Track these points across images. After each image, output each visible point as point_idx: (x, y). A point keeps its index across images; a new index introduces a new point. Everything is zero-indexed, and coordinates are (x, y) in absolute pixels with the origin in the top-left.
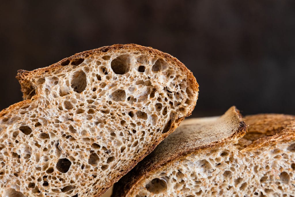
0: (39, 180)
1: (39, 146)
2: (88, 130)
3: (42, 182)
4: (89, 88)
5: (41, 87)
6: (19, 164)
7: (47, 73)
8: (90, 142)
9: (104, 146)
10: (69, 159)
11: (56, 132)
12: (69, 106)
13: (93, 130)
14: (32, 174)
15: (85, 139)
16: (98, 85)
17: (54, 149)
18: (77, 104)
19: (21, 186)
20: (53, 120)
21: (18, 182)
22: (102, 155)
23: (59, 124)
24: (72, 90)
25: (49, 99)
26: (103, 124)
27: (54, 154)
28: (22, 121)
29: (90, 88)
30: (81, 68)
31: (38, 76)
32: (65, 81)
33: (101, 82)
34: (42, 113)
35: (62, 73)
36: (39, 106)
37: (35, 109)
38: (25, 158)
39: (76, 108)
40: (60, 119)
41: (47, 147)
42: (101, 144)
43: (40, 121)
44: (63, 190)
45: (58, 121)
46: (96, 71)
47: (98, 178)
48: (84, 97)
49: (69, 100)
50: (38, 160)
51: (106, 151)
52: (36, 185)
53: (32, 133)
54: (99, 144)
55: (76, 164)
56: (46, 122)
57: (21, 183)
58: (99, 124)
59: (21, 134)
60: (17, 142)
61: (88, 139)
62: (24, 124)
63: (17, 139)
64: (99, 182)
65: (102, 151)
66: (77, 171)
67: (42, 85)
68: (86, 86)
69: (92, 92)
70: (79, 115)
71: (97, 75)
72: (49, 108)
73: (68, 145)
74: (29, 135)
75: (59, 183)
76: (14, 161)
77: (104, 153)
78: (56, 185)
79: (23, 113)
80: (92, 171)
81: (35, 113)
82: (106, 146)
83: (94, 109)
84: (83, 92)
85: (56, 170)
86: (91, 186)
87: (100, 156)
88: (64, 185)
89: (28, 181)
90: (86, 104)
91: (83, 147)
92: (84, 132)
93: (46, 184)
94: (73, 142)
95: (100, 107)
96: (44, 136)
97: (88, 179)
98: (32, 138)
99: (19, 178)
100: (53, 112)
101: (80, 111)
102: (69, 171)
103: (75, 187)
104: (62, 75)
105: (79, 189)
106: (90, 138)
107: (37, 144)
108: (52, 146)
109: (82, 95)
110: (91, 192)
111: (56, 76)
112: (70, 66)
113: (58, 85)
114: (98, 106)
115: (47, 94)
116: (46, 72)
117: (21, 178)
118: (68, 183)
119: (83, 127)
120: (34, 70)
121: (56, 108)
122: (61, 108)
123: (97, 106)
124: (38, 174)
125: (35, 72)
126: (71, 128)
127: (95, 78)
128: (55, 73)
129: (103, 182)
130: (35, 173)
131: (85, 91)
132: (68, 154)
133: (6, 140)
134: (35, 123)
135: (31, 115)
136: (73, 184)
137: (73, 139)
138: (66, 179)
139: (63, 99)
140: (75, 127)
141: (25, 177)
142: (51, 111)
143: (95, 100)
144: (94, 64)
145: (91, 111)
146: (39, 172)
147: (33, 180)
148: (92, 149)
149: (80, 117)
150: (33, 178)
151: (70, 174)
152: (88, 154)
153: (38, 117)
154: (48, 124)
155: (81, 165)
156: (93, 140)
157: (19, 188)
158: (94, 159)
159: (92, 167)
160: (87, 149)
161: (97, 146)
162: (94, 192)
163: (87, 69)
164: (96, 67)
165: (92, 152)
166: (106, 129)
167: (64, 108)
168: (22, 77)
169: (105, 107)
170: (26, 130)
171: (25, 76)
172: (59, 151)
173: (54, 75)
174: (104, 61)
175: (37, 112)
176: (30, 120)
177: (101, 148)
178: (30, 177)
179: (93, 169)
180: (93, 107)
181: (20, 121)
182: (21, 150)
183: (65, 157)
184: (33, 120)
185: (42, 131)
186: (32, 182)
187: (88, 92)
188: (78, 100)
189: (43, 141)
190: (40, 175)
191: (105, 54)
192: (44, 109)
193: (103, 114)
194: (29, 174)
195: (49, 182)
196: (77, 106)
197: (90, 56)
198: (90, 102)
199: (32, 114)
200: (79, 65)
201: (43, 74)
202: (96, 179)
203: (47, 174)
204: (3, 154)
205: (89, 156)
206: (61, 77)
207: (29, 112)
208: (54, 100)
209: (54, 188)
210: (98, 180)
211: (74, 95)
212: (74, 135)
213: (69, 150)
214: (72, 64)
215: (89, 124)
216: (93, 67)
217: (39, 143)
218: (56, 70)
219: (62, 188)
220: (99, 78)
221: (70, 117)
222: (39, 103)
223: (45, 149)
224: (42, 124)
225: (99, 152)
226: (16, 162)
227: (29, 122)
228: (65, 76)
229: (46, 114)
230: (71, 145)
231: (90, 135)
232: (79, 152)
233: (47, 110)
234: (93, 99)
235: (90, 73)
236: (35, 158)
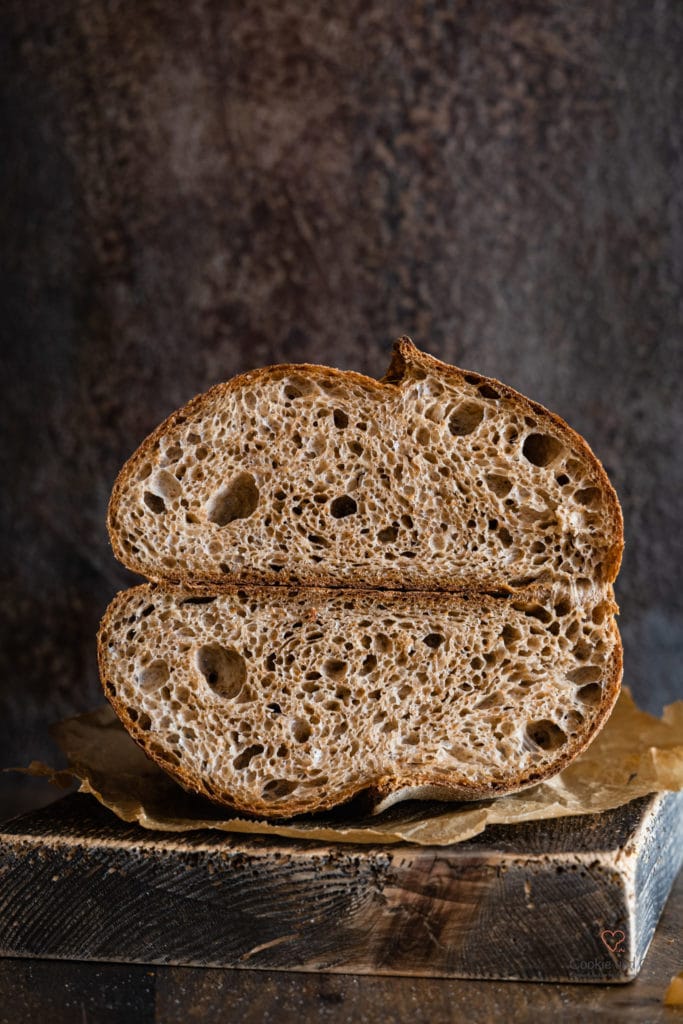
0: (296, 498)
1: (337, 455)
2: (418, 490)
3: (296, 504)
4: (470, 441)
5: (412, 382)
6: (291, 454)
7: (436, 372)
8: (405, 509)
9: (418, 530)
10: (358, 506)
11: (375, 455)
12: (423, 437)
13: (423, 497)
14: (295, 482)
15: (401, 499)
16: (487, 447)
17: (352, 475)
18: (435, 445)
19: (267, 484)
20: (386, 439)
21: (268, 476)
22: (404, 540)
23: (390, 450)
24: (447, 421)
25: (407, 407)
26: (445, 501)
27: (346, 482)
28: (349, 404)
29: (472, 441)
30: (485, 404)
31: (423, 365)
32: (449, 401)
33: (494, 446)
34: (381, 416)
35: (455, 389)
36: (385, 404)
37: (377, 402)
38: (306, 454)
39: (430, 449)
40: (396, 446)
41: (346, 466)
42: (417, 526)
43: (369, 424)
44: (312, 538)
45: (390, 444)
46: (501, 426)
47: (369, 561)
48: (454, 445)
49: (431, 432)
50: (319, 471)
51: (413, 540)
52: (286, 501)
53: (345, 430)
54: (415, 522)
55: (359, 520)
56: (375, 431)
57: (271, 481)
58: (440, 497)
59: (330, 420)
60: (315, 424)
61: (406, 503)
62: (346, 408)
63: (319, 421)
64: (365, 567)
65: (409, 535)
66: (352, 530)
67: (416, 380)
68: (470, 433)
69: (469, 448)
70: (425, 460)
71: (497, 433)
72: (395, 417)
73: (374, 488)
74: (338, 430)
75: (315, 525)
76: (288, 445)
77: (409, 540)
78: (309, 523)
79: (357, 394)
80: (370, 546)
81: (372, 408)
82: (420, 531)
83: (451, 473)
84: (459, 438)
85: (328, 505)
86: (350, 564)
87: (400, 539)
88: (319, 533)
89: (281, 486)
90: (448, 455)
91: (390, 507)
92: (410, 490)
93: (298, 511)
94: (384, 489)
95: (462, 478)
96: (357, 448)
97: (356, 552)
98: (338, 437)
99: (274, 472)
100: (395, 427)
101: (431, 458)
102: (342, 519)
103: (328, 546)
104: (452, 391)
105: (331, 553)
106: (411, 503)
107: (337, 451)
108: (353, 469)
109: (455, 441)
110: (344, 570)
111: (444, 384)
112: (474, 389)
113: (435, 399)
115: (411, 397)
116: (438, 368)
117: (277, 474)
118: (326, 534)
119: (415, 483)
120: (424, 353)
121: (404, 425)
122: (410, 432)
123: (459, 471)
124: (302, 490)
126: (399, 469)
127: (491, 436)
128: (447, 382)
129: (370, 572)
130: (298, 484)
131: (461, 438)
132: (363, 498)
133: (304, 410)
134: (360, 420)
135: (365, 405)
136: (330, 541)
137: (388, 486)
138: (329, 527)
139: (426, 423)
140: (406, 471)
141: (283, 478)
142: (393, 422)
143: (463, 462)
144: (507, 415)
145: (444, 471)
146: (306, 488)
147: (288, 491)
148: (399, 521)
149: (423, 465)
150: (292, 490)
151: (340, 524)
152: (390, 522)
153: (371, 416)
154: (375, 437)
155: (367, 527)
156: (411, 509)
157: (262, 484)
158: (389, 534)
159: (376, 542)
160: (393, 515)
161: (408, 522)
162: (347, 574)
163: (492, 414)
164: (506, 423)
165: (396, 524)
166: (442, 511)
167: (415, 434)
168: (401, 349)
169: (467, 483)
170: (341, 421)
171: (406, 348)
172: (356, 484)
173: (442, 382)
174: (523, 423)
175: (376, 408)
176: (359, 411)
177: (411, 530)
178: (289, 483)
179: (374, 546)
180: (453, 467)
181: (343, 401)
182: (310, 435)
183: (356, 499)
184: (361, 415)
185: (359, 439)
186: (285, 492)
187: (464, 443)
188: (442, 441)
189: (349, 452)
190: (303, 494)
191: (533, 416)
192: (388, 413)
193: (456, 489)
194: (292, 479)
195: (306, 511)
196: (433, 449)
197: (512, 400)
198: (455, 458)
199: (368, 406)
200: (486, 399)
201: (431, 367)
202: (364, 560)
203: (312, 500)
204: (284, 425)
205: (386, 526)
206: (449, 392)
207: (367, 400)
208: (411, 413)
209: (303, 524)
210: (366, 564)
211: (444, 430)
212: (394, 482)
213: (370, 494)
214: (480, 389)
215: (427, 486)
216: (502, 418)
217: (341, 452)
218: (452, 377)
219: (314, 534)
220: (496, 440)
221: (411, 454)
222: (389, 399)
223: (341, 467)
224: (368, 429)
225: (404, 532)
226: (291, 449)
227: (354, 413)
228: (456, 396)
229: (385, 423)
230: (378, 490)
231: (415, 500)
232: (380, 509)
233: (391, 418)
234: (462, 459)
235: (491, 423)
236: (317, 466)
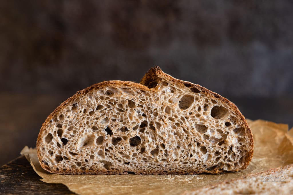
5: (162, 87)
9: (167, 149)
12: (168, 110)
13: (169, 136)
16: (195, 113)
18: (173, 114)
22: (162, 154)
24: (178, 103)
25: (160, 98)
26: (178, 137)
29: (189, 111)
30: (194, 95)
31: (166, 79)
32: (178, 95)
33: (199, 113)
34: (149, 102)
36: (151, 97)
42: (167, 148)
46: (201, 104)
48: (182, 113)
49: (171, 108)
51: (165, 154)
54: (166, 146)
65: (164, 152)
67: (164, 86)
68: (188, 108)
70: (169, 120)
72: (156, 103)
77: (164, 154)
83: (181, 125)
84: (184, 110)
87: (160, 154)
92: (163, 133)
95: (185, 127)
104: (179, 90)
111: (176, 88)
112: (189, 89)
113: (172, 94)
114: (185, 125)
115: (162, 94)
116: (173, 81)
120: (167, 74)
125: (166, 75)
127: (197, 108)
131: (185, 110)
135: (142, 98)
144: (203, 99)
153: (145, 102)
156: (164, 141)
160: (156, 144)
161: (163, 146)
163: (197, 99)
166: (177, 141)
167: (164, 110)
168: (156, 73)
169: (188, 129)
171: (158, 73)
175: (147, 99)
176: (140, 101)
177: (165, 150)
180: (181, 122)
187: (186, 112)
188: (176, 112)
191: (215, 99)
193: (183, 132)
196: (173, 115)
197: (206, 93)
200: (195, 93)
201: (170, 80)
205: (154, 149)
206: (178, 91)
208: (162, 100)
214: (191, 89)
216: (202, 100)
218: (179, 85)
221: (164, 118)
222: (152, 95)
225: (161, 151)
228: (181, 92)
231: (166, 138)
235: (197, 103)
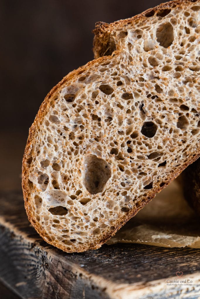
0: (123, 146)
1: (122, 108)
2: (176, 89)
3: (126, 147)
4: (176, 42)
6: (99, 127)
7: (129, 25)
8: (178, 103)
10: (155, 123)
11: (140, 91)
14: (114, 139)
15: (172, 100)
17: (138, 110)
19: (103, 152)
20: (137, 79)
21: (99, 147)
23: (144, 82)
27: (139, 116)
28: (103, 79)
35: (146, 25)
37: (116, 66)
38: (106, 121)
39: (162, 64)
40: (145, 77)
41: (131, 109)
43: (122, 79)
44: (150, 157)
45: (142, 79)
47: (188, 143)
50: (120, 123)
52: (120, 151)
53: (114, 93)
55: (163, 128)
56: (128, 80)
57: (103, 148)
58: (188, 83)
59: (101, 94)
60: (97, 103)
61: (175, 100)
62: (103, 82)
63: (97, 99)
64: (190, 147)
66: (165, 136)
69: (180, 47)
71: (186, 28)
73: (154, 107)
74: (110, 95)
75: (145, 149)
76: (93, 124)
78: (141, 151)
79: (102, 71)
80: (181, 135)
81: (117, 71)
82: (195, 108)
85: (141, 135)
86: (181, 152)
88: (150, 152)
89: (111, 146)
90: (174, 60)
91: (170, 109)
93: (130, 150)
94: (160, 103)
96: (127, 96)
97: (177, 144)
98: (114, 98)
99: (100, 143)
100: (137, 69)
101: (166, 69)
102: (156, 135)
103: (162, 154)
105: (167, 155)
106: (178, 98)
107: (119, 106)
108: (135, 107)
109: (170, 50)
110: (181, 158)
117: (102, 143)
118: (154, 149)
119: (170, 86)
121: (140, 65)
122: (145, 65)
123: (185, 63)
124: (122, 139)
126: (158, 88)
128: (138, 26)
129: (194, 148)
130: (116, 138)
132: (153, 116)
133: (85, 101)
134: (116, 81)
136: (161, 150)
137: (159, 100)
138: (153, 144)
139: (149, 55)
140: (161, 85)
141: (107, 143)
142: (133, 68)
143: (183, 56)
145: (178, 69)
146: (123, 136)
147: (115, 145)
148: (181, 111)
149: (166, 75)
150: (116, 143)
151: (156, 138)
152: (177, 116)
154: (131, 83)
155: (169, 128)
157: (100, 154)
158: (182, 122)
159: (181, 132)
162: (185, 159)
164: (184, 19)
165: (180, 114)
170: (107, 90)
172: (143, 113)
173: (137, 28)
174: (193, 12)
178: (112, 141)
179: (182, 133)
181: (100, 80)
182: (101, 111)
183: (151, 120)
184: (114, 79)
185: (125, 91)
186: (114, 147)
189: (126, 101)
190: (124, 140)
192: (127, 66)
194: (112, 139)
195: (134, 147)
198: (178, 58)
199: (113, 71)
202: (186, 145)
203: (131, 139)
204: (82, 116)
207: (110, 69)
209: (140, 154)
210: (188, 146)
211: (160, 50)
212: (161, 96)
213: (155, 112)
215: (177, 83)
217: (122, 104)
219: (149, 154)
220: (188, 31)
223: (128, 111)
224: (125, 83)
226: (97, 125)
227: (110, 81)
229: (129, 72)
230: (157, 106)
232: (166, 114)
233: (131, 67)
234: (181, 55)
236: (117, 121)
